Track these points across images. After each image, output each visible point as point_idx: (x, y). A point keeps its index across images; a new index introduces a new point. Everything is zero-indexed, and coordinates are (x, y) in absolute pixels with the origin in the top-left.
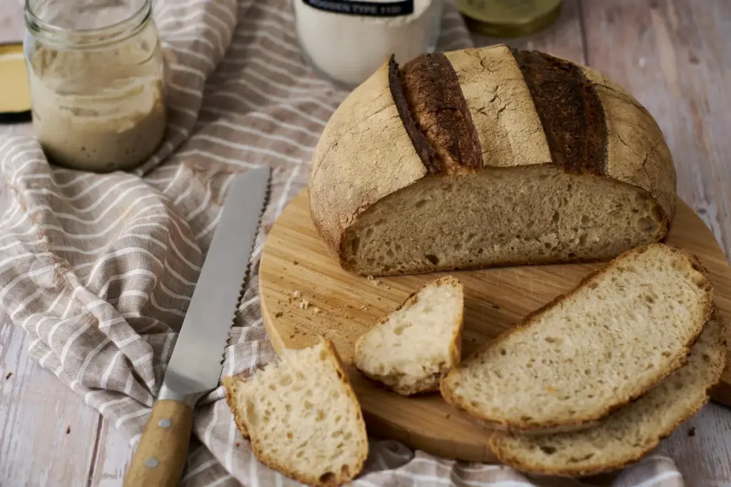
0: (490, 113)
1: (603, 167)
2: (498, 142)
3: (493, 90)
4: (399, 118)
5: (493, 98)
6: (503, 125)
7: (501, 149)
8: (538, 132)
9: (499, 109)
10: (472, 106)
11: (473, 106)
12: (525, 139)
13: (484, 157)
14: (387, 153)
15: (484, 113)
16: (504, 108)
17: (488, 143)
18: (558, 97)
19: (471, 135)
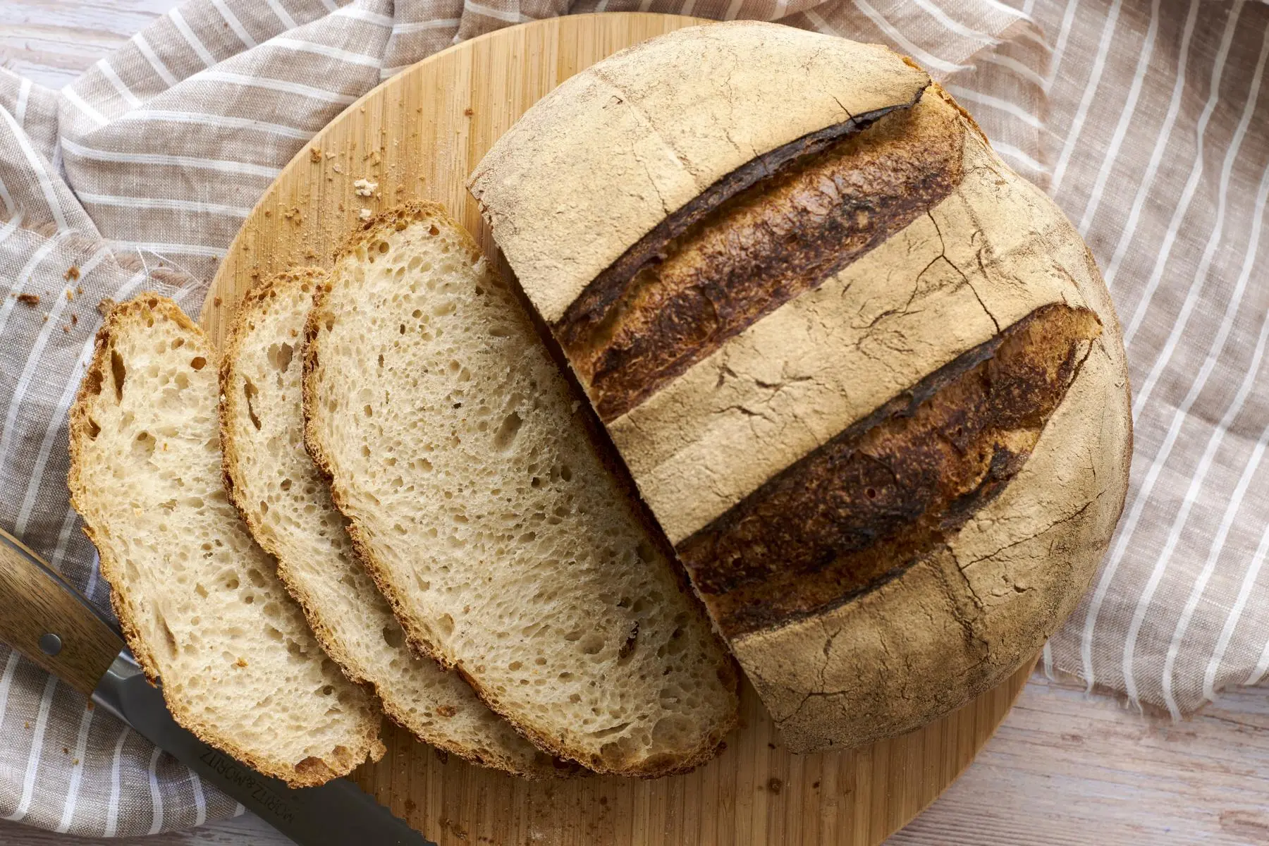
0: (725, 391)
1: (746, 631)
2: (665, 433)
3: (792, 374)
4: (662, 216)
5: (768, 381)
6: (710, 426)
7: (653, 443)
8: (718, 499)
9: (745, 406)
10: (729, 350)
11: (731, 352)
12: (695, 481)
13: (622, 419)
14: (581, 226)
15: (721, 381)
16: (750, 414)
17: (652, 415)
18: (847, 499)
19: (662, 375)
